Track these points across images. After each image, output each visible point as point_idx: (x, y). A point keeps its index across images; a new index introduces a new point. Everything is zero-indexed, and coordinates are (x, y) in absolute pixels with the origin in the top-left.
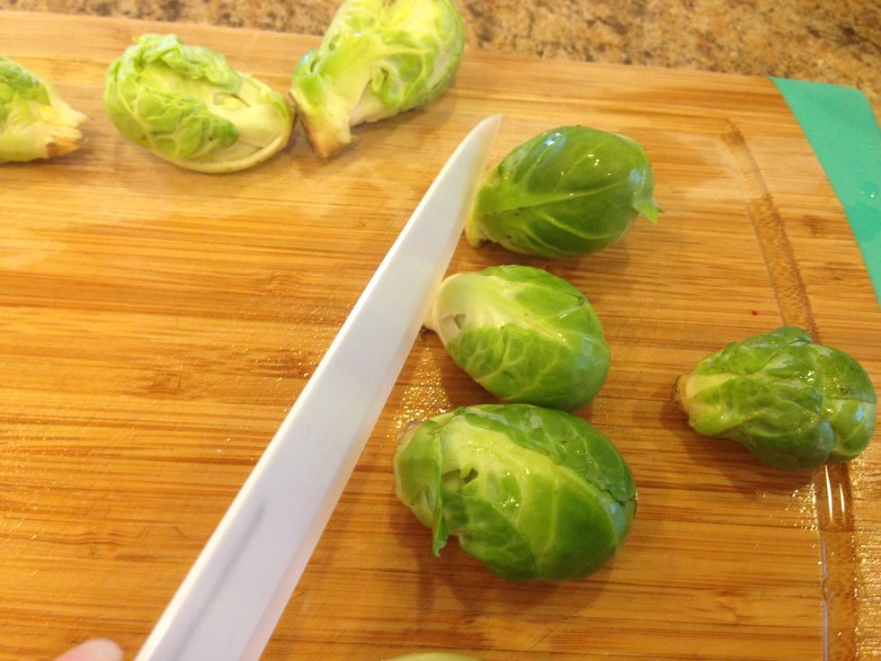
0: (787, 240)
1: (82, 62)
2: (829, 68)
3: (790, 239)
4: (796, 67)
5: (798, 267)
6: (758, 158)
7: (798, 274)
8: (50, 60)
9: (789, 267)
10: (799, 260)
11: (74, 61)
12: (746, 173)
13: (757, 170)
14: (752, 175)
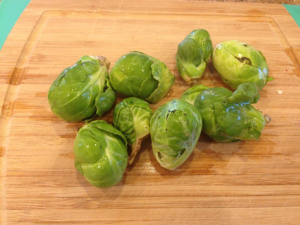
0: (293, 52)
1: (70, 11)
2: (297, 2)
3: (294, 52)
4: (287, 2)
5: (298, 60)
6: (282, 28)
7: (298, 62)
8: (60, 11)
9: (295, 60)
10: (298, 58)
11: (68, 11)
12: (278, 33)
13: (282, 32)
14: (280, 33)
